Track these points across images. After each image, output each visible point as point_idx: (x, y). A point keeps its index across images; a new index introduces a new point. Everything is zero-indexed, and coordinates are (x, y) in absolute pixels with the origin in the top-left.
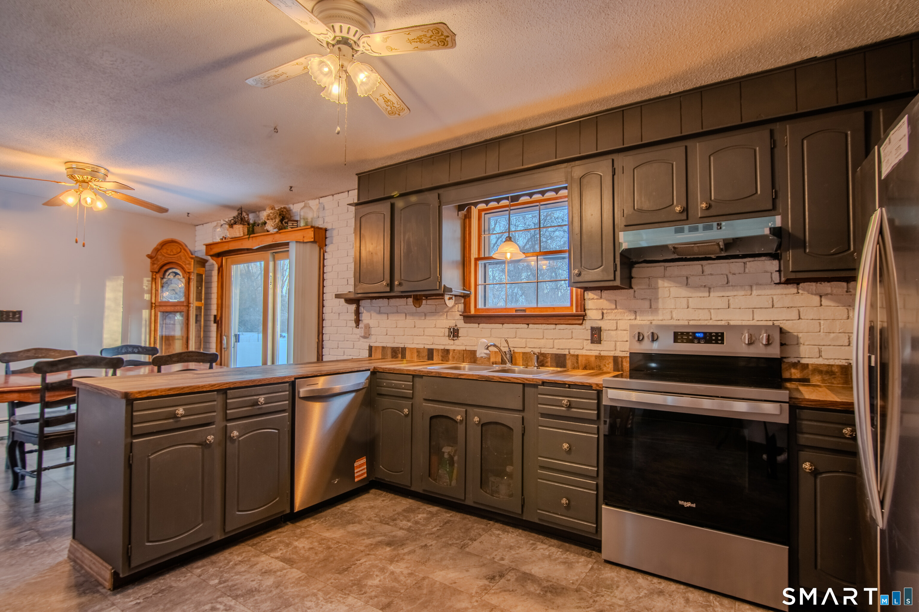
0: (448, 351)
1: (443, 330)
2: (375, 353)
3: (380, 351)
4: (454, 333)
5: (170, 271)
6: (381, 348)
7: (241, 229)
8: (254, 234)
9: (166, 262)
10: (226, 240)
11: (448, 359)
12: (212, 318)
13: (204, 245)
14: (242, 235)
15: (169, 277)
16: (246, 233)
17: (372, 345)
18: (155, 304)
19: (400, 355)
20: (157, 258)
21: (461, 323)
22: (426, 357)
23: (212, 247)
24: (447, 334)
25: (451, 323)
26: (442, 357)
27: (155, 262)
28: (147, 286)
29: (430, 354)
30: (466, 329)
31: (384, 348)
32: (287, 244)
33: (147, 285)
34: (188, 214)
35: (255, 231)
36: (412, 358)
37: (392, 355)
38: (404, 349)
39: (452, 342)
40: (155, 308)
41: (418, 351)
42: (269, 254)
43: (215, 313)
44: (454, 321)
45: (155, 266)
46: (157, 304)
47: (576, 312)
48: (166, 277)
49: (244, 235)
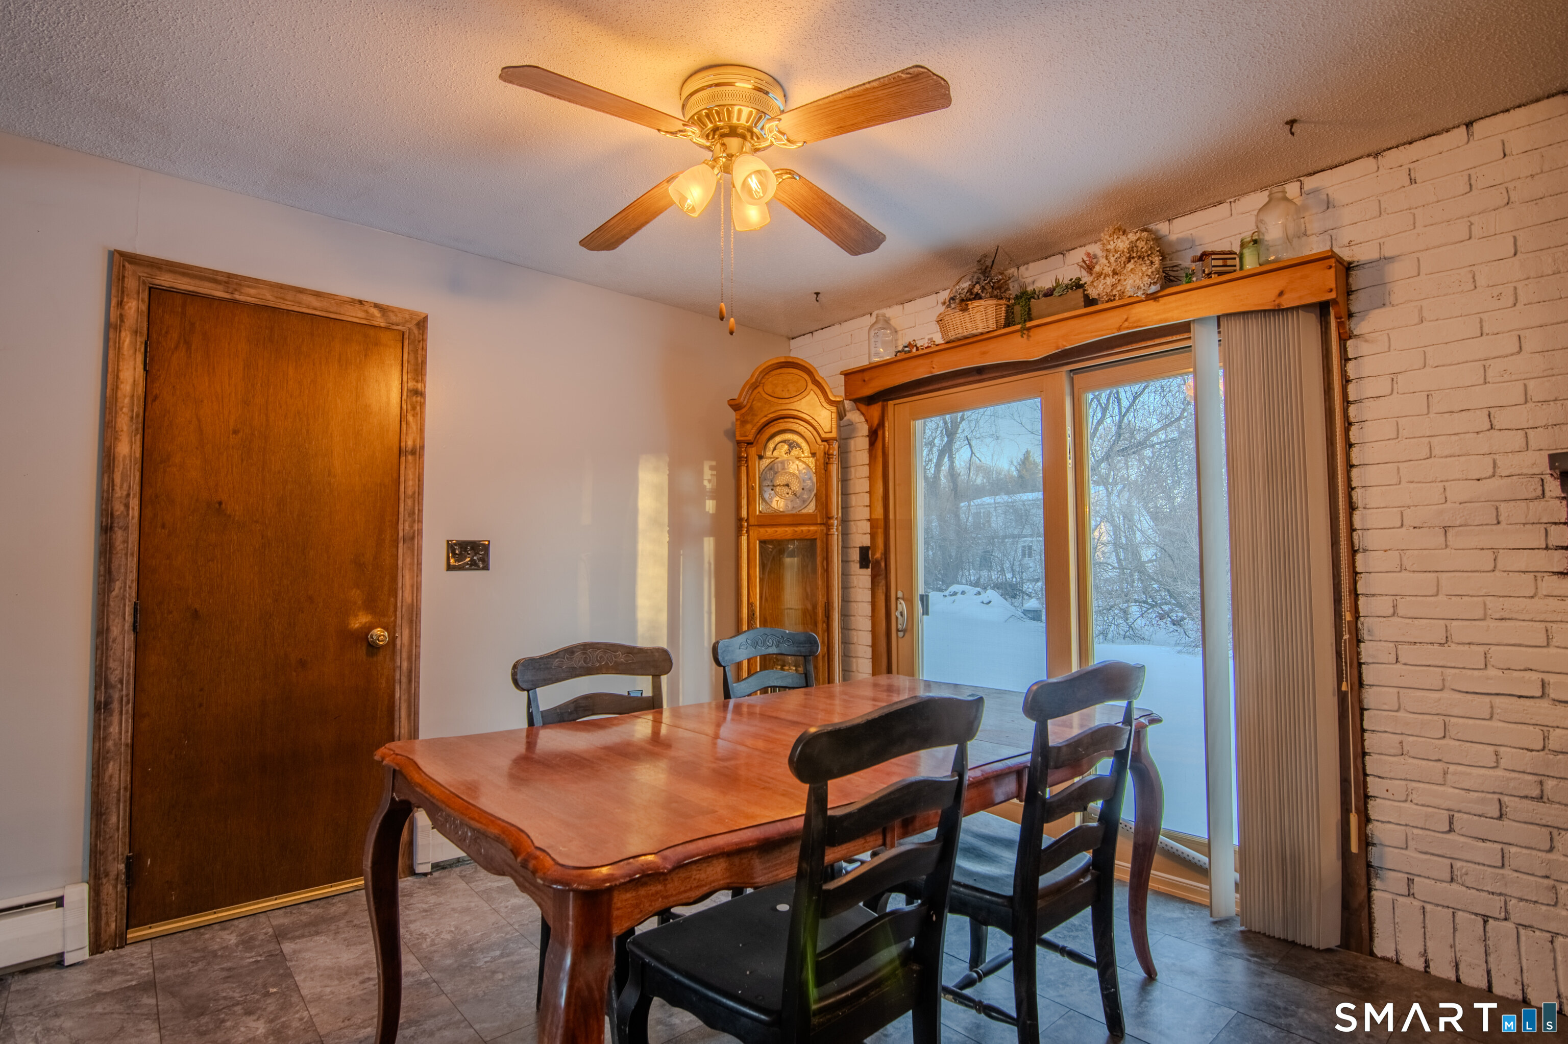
5: (778, 439)
7: (991, 311)
8: (1031, 319)
9: (771, 416)
10: (921, 352)
12: (855, 555)
13: (841, 373)
14: (992, 326)
15: (776, 454)
16: (1003, 322)
18: (747, 520)
20: (751, 408)
23: (867, 376)
27: (749, 418)
28: (709, 481)
32: (1184, 328)
33: (710, 477)
34: (817, 294)
35: (1034, 312)
40: (747, 532)
42: (1060, 376)
43: (866, 541)
45: (749, 426)
46: (752, 521)
48: (769, 454)
49: (998, 328)
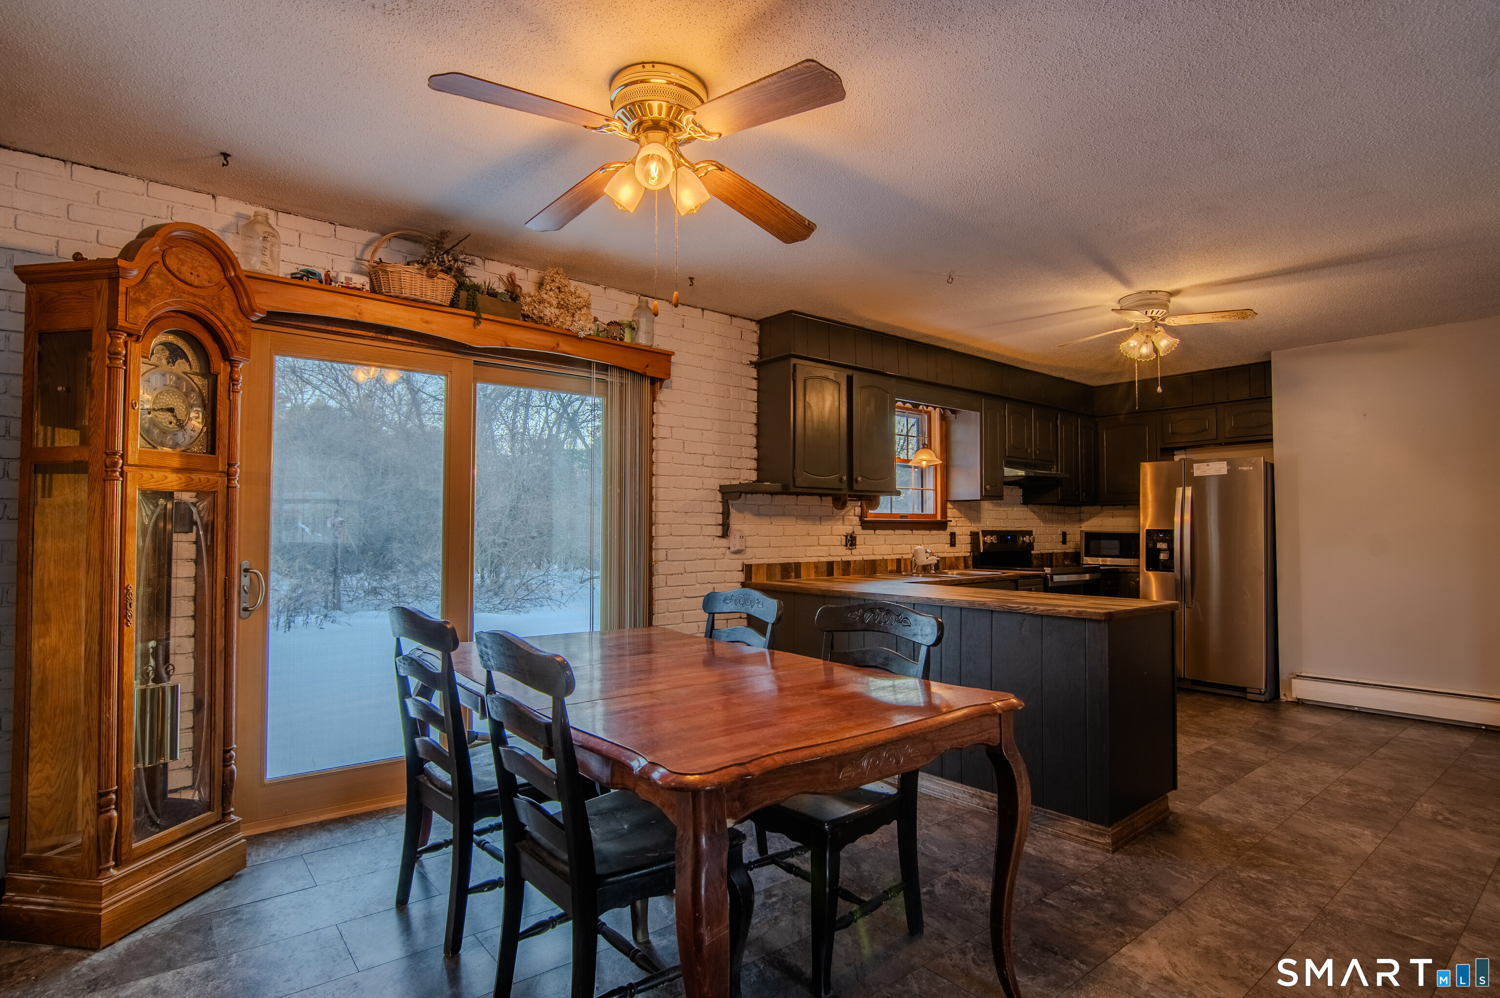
0: (848, 563)
1: (839, 537)
2: (757, 574)
3: (764, 570)
4: (851, 541)
6: (765, 566)
11: (850, 572)
15: (154, 359)
17: (747, 562)
18: (123, 456)
19: (793, 574)
21: (858, 530)
22: (826, 573)
24: (844, 543)
25: (848, 529)
26: (843, 570)
27: (142, 297)
29: (830, 567)
30: (862, 536)
31: (769, 566)
36: (809, 575)
37: (782, 575)
38: (798, 565)
39: (849, 552)
40: (122, 475)
41: (816, 565)
44: (851, 527)
45: (142, 310)
46: (131, 459)
47: (942, 518)
